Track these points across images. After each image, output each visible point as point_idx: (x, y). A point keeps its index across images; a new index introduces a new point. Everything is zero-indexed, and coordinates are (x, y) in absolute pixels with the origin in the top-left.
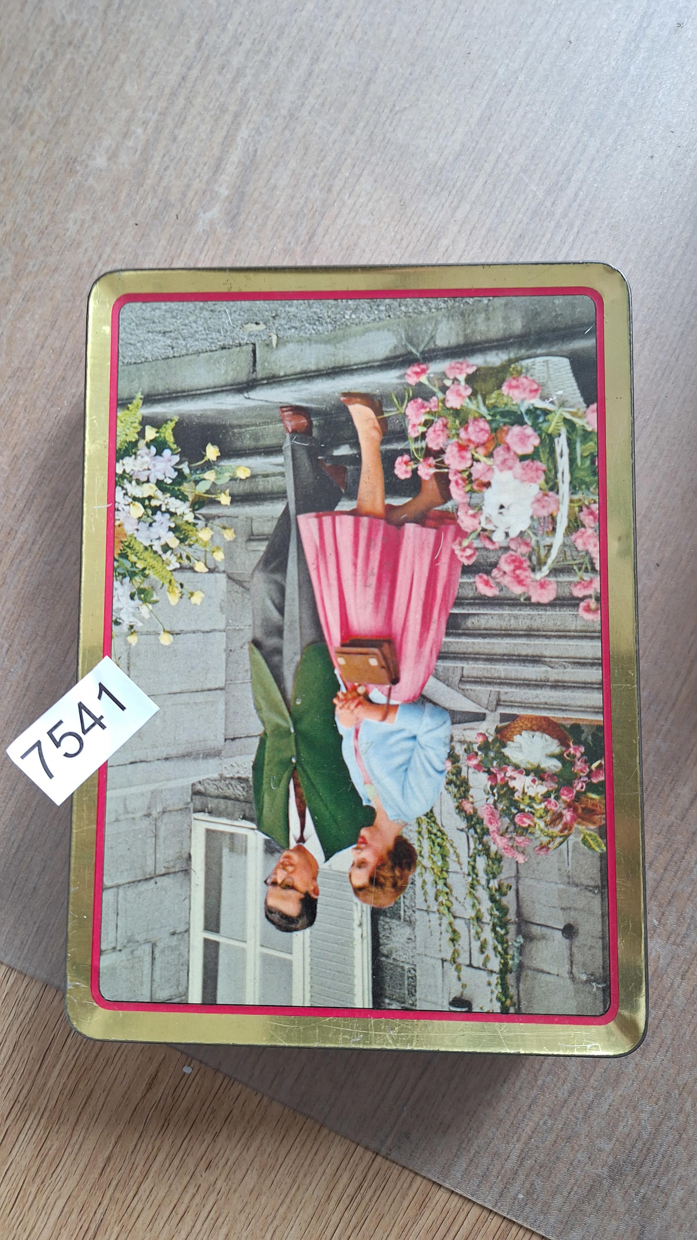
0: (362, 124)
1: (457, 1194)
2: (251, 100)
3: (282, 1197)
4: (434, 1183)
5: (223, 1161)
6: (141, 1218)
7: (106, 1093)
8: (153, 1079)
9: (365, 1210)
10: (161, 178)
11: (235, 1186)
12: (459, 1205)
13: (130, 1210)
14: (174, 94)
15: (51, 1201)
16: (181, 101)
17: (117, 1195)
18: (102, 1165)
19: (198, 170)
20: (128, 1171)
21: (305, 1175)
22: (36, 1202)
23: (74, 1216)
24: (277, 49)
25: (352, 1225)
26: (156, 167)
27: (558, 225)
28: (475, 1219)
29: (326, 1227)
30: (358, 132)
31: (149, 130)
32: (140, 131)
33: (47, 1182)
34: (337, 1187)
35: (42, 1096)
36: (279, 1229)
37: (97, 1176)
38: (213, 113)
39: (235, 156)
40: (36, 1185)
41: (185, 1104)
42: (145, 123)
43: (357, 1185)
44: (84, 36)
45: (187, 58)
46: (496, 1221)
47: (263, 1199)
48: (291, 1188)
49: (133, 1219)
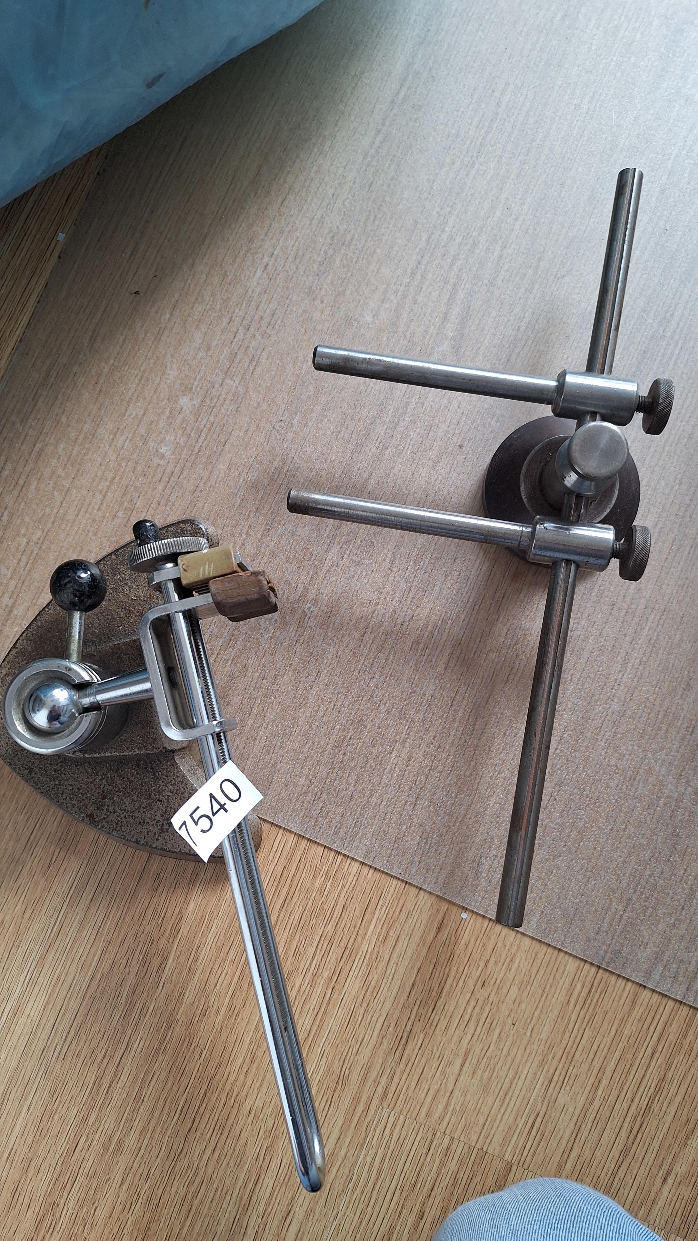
0: (536, 287)
1: (657, 992)
2: (464, 274)
3: (536, 1003)
4: (641, 985)
5: (493, 981)
6: (439, 1027)
7: (408, 937)
8: (440, 925)
9: (594, 1009)
10: (408, 327)
11: (502, 998)
12: (658, 1001)
13: (430, 1021)
14: (413, 273)
15: (374, 1019)
16: (418, 277)
17: (420, 1011)
18: (409, 990)
19: (432, 321)
20: (427, 992)
21: (551, 987)
22: (363, 1021)
23: (391, 1029)
24: (479, 242)
25: (586, 1020)
26: (405, 320)
27: (668, 344)
28: (670, 1011)
29: (568, 1023)
30: (534, 291)
31: (399, 298)
32: (392, 297)
33: (371, 1005)
34: (574, 993)
35: (364, 943)
36: (536, 1027)
37: (406, 998)
38: (439, 284)
39: (456, 310)
40: (363, 1008)
41: (463, 942)
42: (396, 293)
43: (587, 991)
44: (352, 239)
45: (420, 250)
46: (685, 1009)
47: (523, 1006)
48: (542, 996)
49: (433, 1028)
